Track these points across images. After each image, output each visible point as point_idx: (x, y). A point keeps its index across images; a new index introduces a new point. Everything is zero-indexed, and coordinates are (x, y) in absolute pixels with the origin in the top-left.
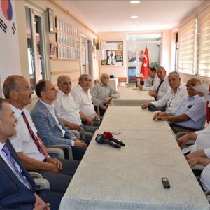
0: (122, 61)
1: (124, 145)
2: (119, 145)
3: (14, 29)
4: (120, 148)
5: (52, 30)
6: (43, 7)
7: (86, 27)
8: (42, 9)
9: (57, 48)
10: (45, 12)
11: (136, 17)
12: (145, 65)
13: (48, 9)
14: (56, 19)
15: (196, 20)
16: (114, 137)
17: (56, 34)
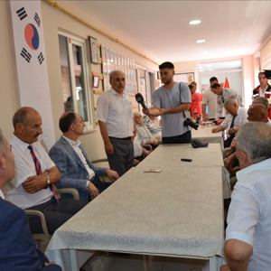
3: (41, 58)
5: (95, 60)
7: (145, 57)
8: (82, 38)
9: (103, 80)
10: (86, 40)
13: (89, 38)
14: (100, 48)
17: (102, 65)
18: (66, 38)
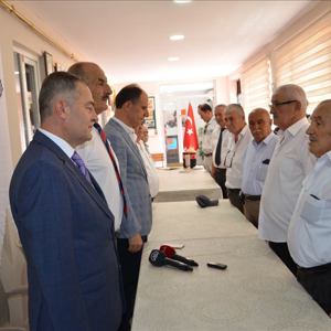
0: (155, 127)
1: (196, 265)
2: (189, 266)
4: (192, 270)
6: (35, 50)
10: (40, 58)
11: (176, 59)
12: (190, 132)
13: (44, 55)
15: (269, 62)
16: (178, 253)
18: (18, 55)
